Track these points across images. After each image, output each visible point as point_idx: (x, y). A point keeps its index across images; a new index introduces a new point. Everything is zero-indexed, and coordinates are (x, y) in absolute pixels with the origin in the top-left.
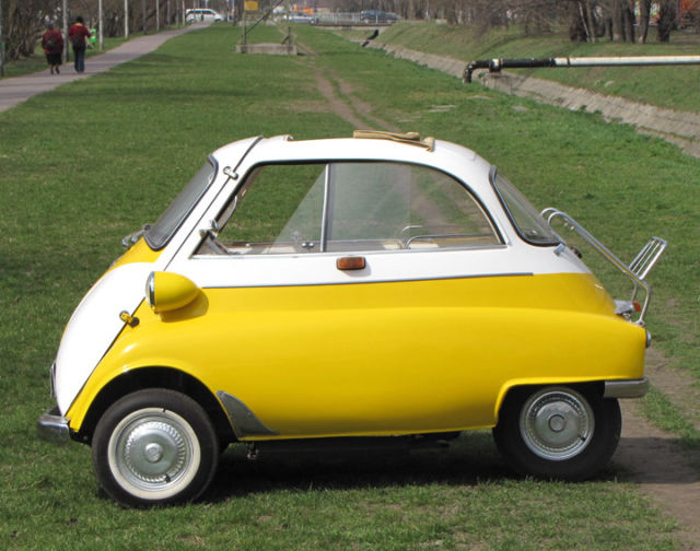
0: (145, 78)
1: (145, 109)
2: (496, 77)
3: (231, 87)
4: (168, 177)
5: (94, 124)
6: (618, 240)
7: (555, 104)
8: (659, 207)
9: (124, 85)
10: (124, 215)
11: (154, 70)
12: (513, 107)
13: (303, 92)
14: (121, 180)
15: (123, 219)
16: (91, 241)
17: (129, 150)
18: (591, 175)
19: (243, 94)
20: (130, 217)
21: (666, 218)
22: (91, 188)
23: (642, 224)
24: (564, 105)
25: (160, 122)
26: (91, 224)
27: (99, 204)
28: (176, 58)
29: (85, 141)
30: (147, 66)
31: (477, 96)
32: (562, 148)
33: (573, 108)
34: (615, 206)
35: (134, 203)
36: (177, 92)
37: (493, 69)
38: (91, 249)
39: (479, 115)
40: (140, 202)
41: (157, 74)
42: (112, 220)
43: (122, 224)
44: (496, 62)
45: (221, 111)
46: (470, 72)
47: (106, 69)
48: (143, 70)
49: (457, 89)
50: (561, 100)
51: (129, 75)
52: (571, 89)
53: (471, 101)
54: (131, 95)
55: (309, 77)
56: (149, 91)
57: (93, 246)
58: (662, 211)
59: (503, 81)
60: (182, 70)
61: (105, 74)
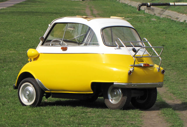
0: (26, 8)
1: (25, 18)
2: (149, 9)
3: (55, 11)
4: (30, 39)
5: (7, 22)
6: (167, 58)
7: (175, 20)
8: (183, 49)
9: (18, 10)
10: (15, 49)
11: (29, 6)
12: (151, 19)
13: (80, 13)
14: (15, 39)
15: (14, 50)
16: (4, 56)
17: (18, 30)
18: (167, 40)
19: (59, 13)
20: (16, 49)
21: (184, 52)
22: (5, 41)
23: (177, 54)
24: (178, 20)
25: (29, 22)
26: (4, 51)
27: (7, 46)
28: (38, 1)
29: (3, 28)
30: (27, 4)
31: (140, 15)
32: (161, 32)
33: (181, 21)
34: (170, 48)
35: (18, 46)
36: (36, 12)
37: (148, 6)
38: (4, 58)
39: (139, 21)
40: (20, 45)
41: (30, 7)
42: (11, 50)
43: (14, 51)
44: (149, 4)
45: (50, 19)
46: (140, 7)
47: (12, 5)
48: (25, 5)
49: (134, 13)
50: (177, 18)
51: (20, 7)
52: (181, 14)
53: (137, 17)
54: (20, 13)
55: (84, 8)
56: (27, 12)
57: (4, 57)
58: (183, 50)
59: (151, 10)
60: (39, 6)
61: (12, 7)
